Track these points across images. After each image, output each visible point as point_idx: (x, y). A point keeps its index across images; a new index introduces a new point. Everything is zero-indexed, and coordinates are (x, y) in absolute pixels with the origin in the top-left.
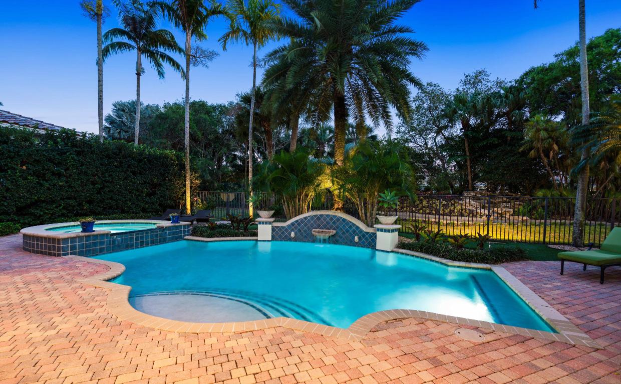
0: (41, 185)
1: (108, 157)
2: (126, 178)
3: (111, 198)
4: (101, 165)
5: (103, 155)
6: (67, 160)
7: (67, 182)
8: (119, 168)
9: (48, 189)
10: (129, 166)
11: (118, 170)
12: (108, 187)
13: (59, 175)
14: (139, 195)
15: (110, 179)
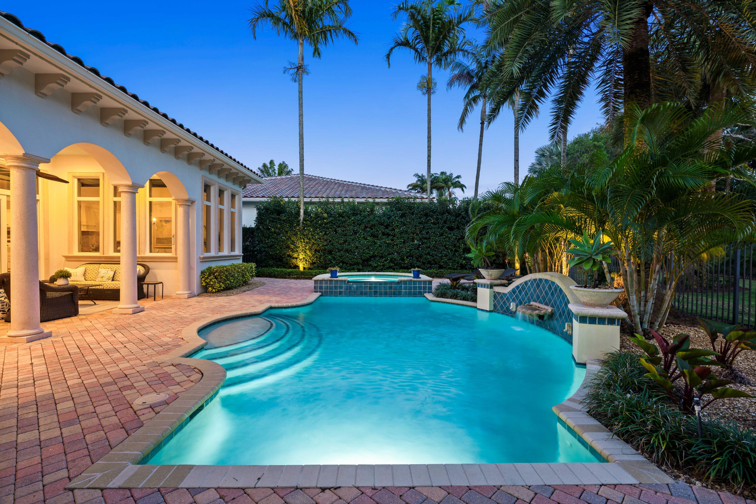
0: (375, 243)
1: (426, 215)
2: (442, 235)
3: (429, 254)
4: (420, 223)
5: (422, 214)
6: (392, 222)
7: (392, 240)
8: (436, 225)
9: (380, 246)
10: (445, 222)
11: (435, 226)
12: (426, 243)
13: (388, 235)
14: (456, 251)
15: (428, 236)
